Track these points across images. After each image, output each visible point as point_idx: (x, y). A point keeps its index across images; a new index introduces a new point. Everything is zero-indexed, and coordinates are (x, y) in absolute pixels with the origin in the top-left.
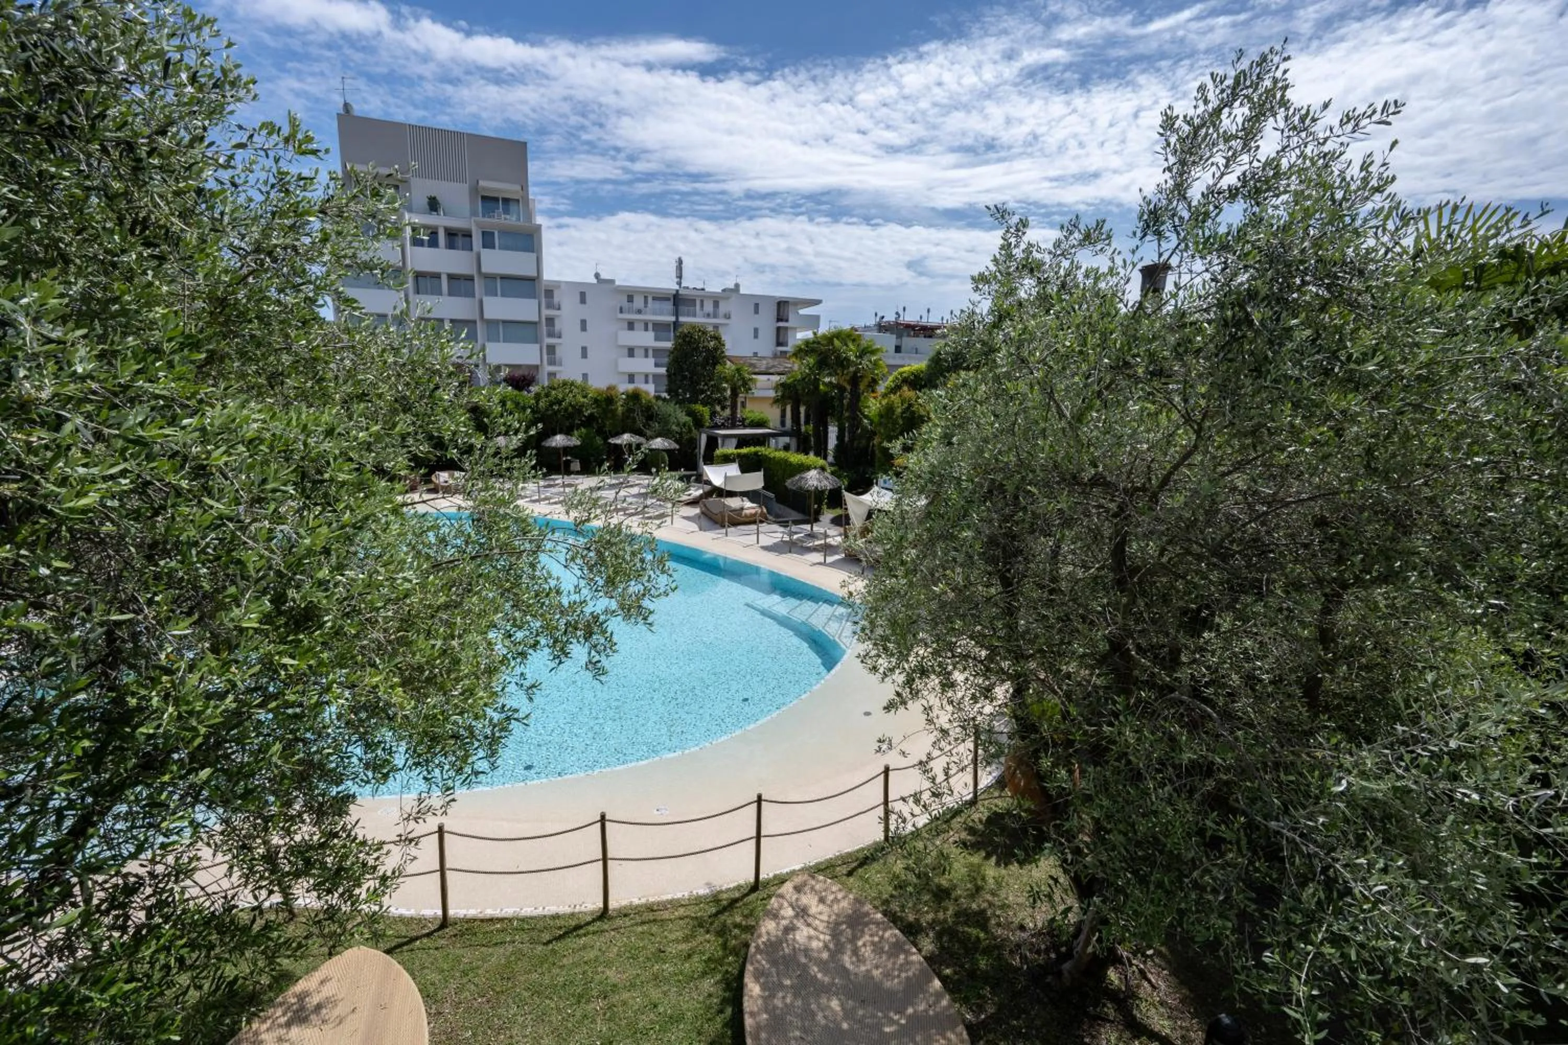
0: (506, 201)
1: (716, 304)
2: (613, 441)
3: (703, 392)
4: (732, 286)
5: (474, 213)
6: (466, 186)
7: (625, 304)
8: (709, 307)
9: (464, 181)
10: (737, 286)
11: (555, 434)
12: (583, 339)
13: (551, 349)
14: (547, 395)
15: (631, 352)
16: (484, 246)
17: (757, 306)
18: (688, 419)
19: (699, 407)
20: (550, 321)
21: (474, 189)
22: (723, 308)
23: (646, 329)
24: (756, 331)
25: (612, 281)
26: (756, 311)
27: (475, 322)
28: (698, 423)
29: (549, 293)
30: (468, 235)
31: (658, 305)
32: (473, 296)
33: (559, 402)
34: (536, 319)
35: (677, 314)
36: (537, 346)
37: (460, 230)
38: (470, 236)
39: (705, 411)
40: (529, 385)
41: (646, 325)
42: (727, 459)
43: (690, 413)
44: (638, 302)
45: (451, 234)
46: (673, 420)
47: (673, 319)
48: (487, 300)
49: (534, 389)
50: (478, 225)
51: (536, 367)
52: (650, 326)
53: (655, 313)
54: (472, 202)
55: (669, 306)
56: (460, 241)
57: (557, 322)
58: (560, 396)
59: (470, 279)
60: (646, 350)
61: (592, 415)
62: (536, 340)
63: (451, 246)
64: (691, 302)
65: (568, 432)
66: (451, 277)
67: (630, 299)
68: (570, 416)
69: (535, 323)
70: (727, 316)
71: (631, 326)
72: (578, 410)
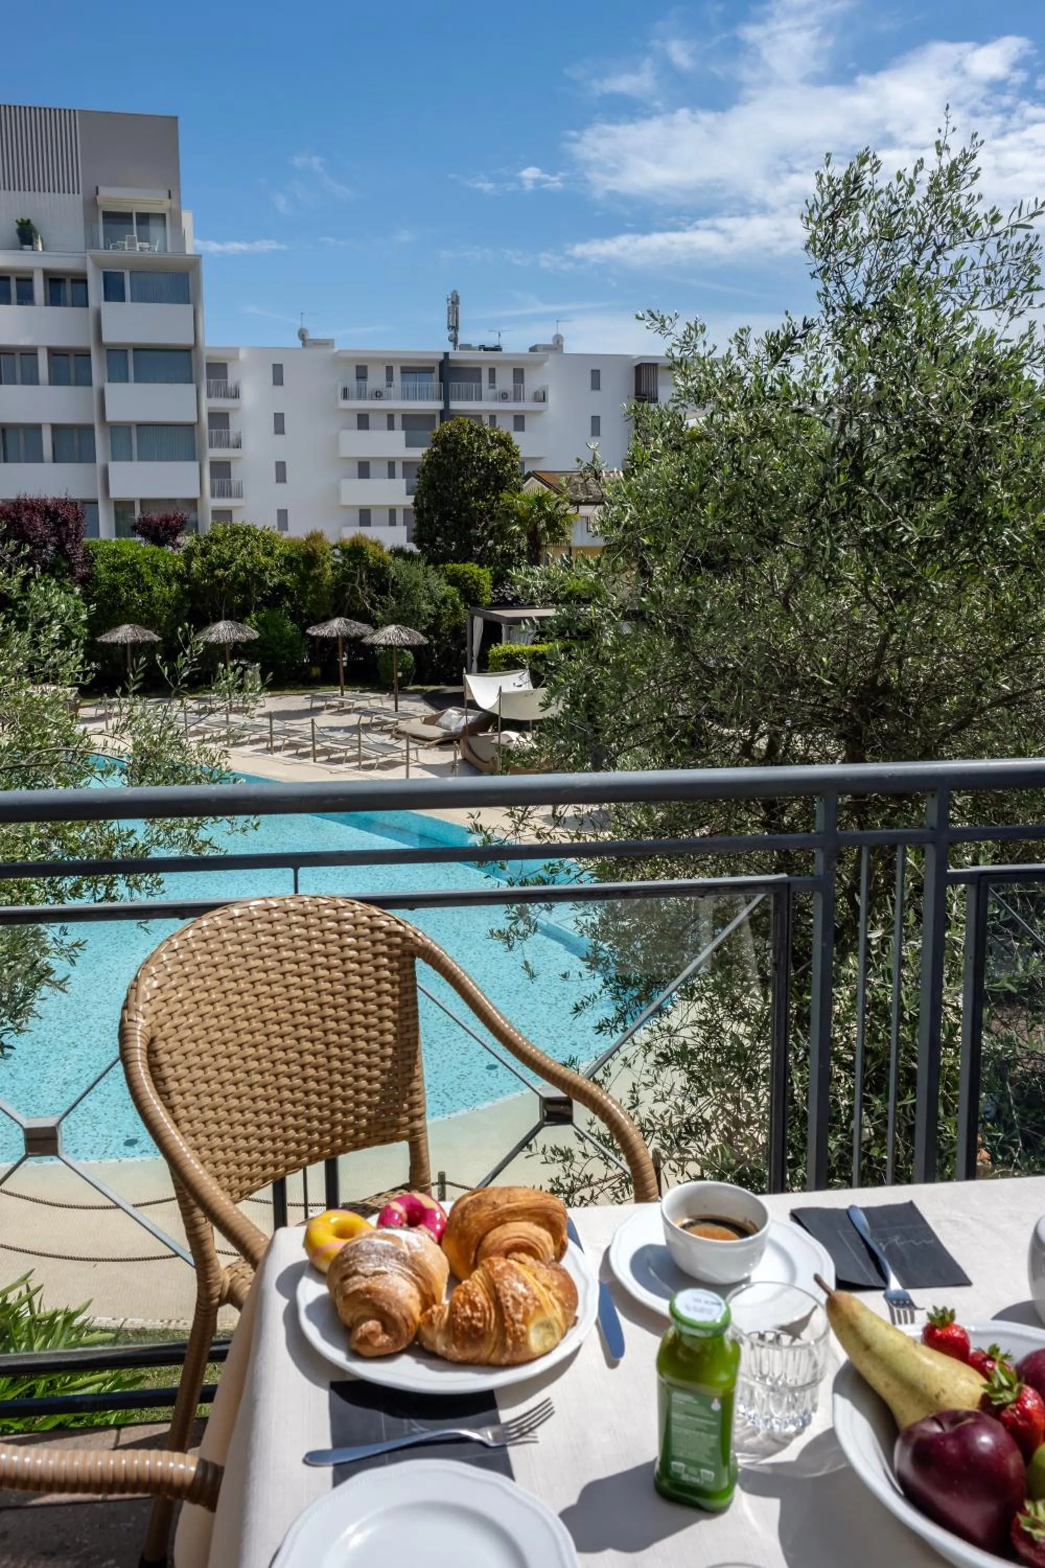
0: (144, 218)
1: (519, 375)
2: (314, 631)
3: (479, 541)
4: (550, 342)
5: (91, 243)
6: (78, 199)
7: (353, 384)
8: (505, 381)
9: (75, 191)
10: (558, 339)
11: (217, 620)
12: (280, 448)
13: (221, 469)
14: (204, 552)
15: (364, 469)
16: (107, 299)
17: (596, 374)
18: (452, 590)
19: (471, 568)
20: (220, 419)
21: (92, 203)
22: (532, 383)
23: (391, 427)
24: (596, 420)
25: (328, 343)
26: (596, 384)
27: (91, 428)
28: (470, 596)
29: (218, 370)
30: (81, 280)
31: (413, 383)
32: (89, 383)
33: (225, 565)
34: (193, 419)
35: (446, 397)
36: (196, 465)
37: (67, 273)
38: (85, 282)
39: (483, 575)
40: (175, 533)
41: (391, 418)
42: (511, 663)
43: (454, 580)
44: (376, 380)
45: (54, 280)
46: (421, 592)
47: (438, 405)
48: (112, 390)
49: (185, 540)
50: (97, 263)
51: (192, 503)
52: (398, 421)
53: (406, 396)
54: (89, 223)
55: (434, 382)
56: (68, 289)
57: (232, 420)
58: (227, 554)
59: (84, 354)
60: (391, 465)
61: (281, 586)
62: (192, 454)
63: (54, 299)
64: (471, 373)
65: (238, 615)
66: (53, 352)
67: (362, 373)
68: (245, 588)
69: (190, 426)
70: (541, 397)
71: (363, 422)
72: (255, 577)
